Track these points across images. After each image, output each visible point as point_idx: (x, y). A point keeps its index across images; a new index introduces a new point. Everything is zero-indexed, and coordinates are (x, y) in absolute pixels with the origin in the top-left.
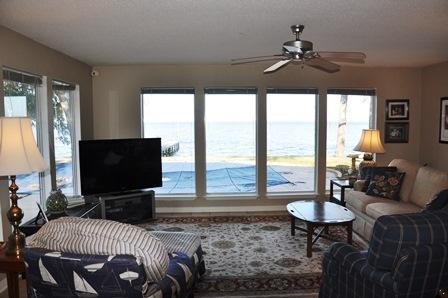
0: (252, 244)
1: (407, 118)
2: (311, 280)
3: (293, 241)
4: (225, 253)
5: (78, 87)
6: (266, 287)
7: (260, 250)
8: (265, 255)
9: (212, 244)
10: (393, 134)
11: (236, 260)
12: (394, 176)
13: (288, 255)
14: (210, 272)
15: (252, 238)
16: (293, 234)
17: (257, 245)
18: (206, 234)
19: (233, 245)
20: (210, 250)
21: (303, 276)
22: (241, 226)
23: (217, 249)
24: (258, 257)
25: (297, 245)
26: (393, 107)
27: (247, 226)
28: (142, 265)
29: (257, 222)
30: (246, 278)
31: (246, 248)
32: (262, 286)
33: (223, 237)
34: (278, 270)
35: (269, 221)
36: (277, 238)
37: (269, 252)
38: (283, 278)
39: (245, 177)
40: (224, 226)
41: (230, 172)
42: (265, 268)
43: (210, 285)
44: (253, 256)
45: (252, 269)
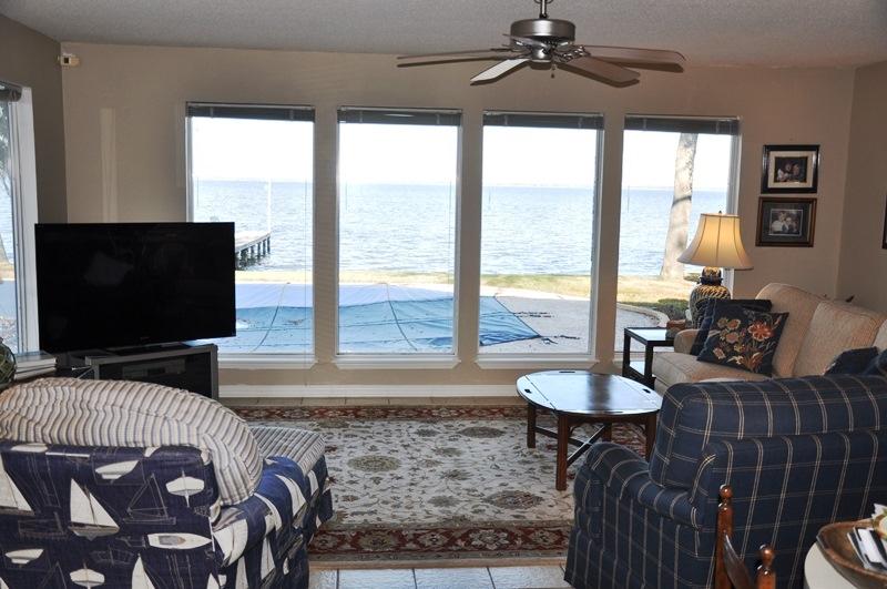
0: (437, 463)
1: (814, 190)
2: (559, 533)
3: (529, 458)
4: (377, 481)
5: (27, 93)
6: (461, 543)
7: (454, 475)
8: (465, 484)
9: (349, 463)
10: (778, 226)
11: (402, 493)
12: (762, 320)
13: (515, 486)
14: (342, 515)
15: (437, 451)
16: (531, 444)
17: (448, 464)
18: (336, 441)
19: (395, 464)
20: (344, 474)
21: (541, 527)
22: (417, 426)
23: (360, 473)
24: (449, 489)
25: (537, 466)
26: (780, 163)
27: (430, 427)
28: (211, 465)
29: (451, 418)
30: (419, 527)
31: (424, 471)
32: (452, 541)
33: (373, 448)
34: (489, 513)
35: (481, 417)
36: (492, 452)
37: (474, 479)
38: (499, 528)
39: (434, 323)
40: (377, 426)
41: (397, 311)
42: (463, 509)
43: (342, 540)
44: (436, 486)
45: (435, 510)
